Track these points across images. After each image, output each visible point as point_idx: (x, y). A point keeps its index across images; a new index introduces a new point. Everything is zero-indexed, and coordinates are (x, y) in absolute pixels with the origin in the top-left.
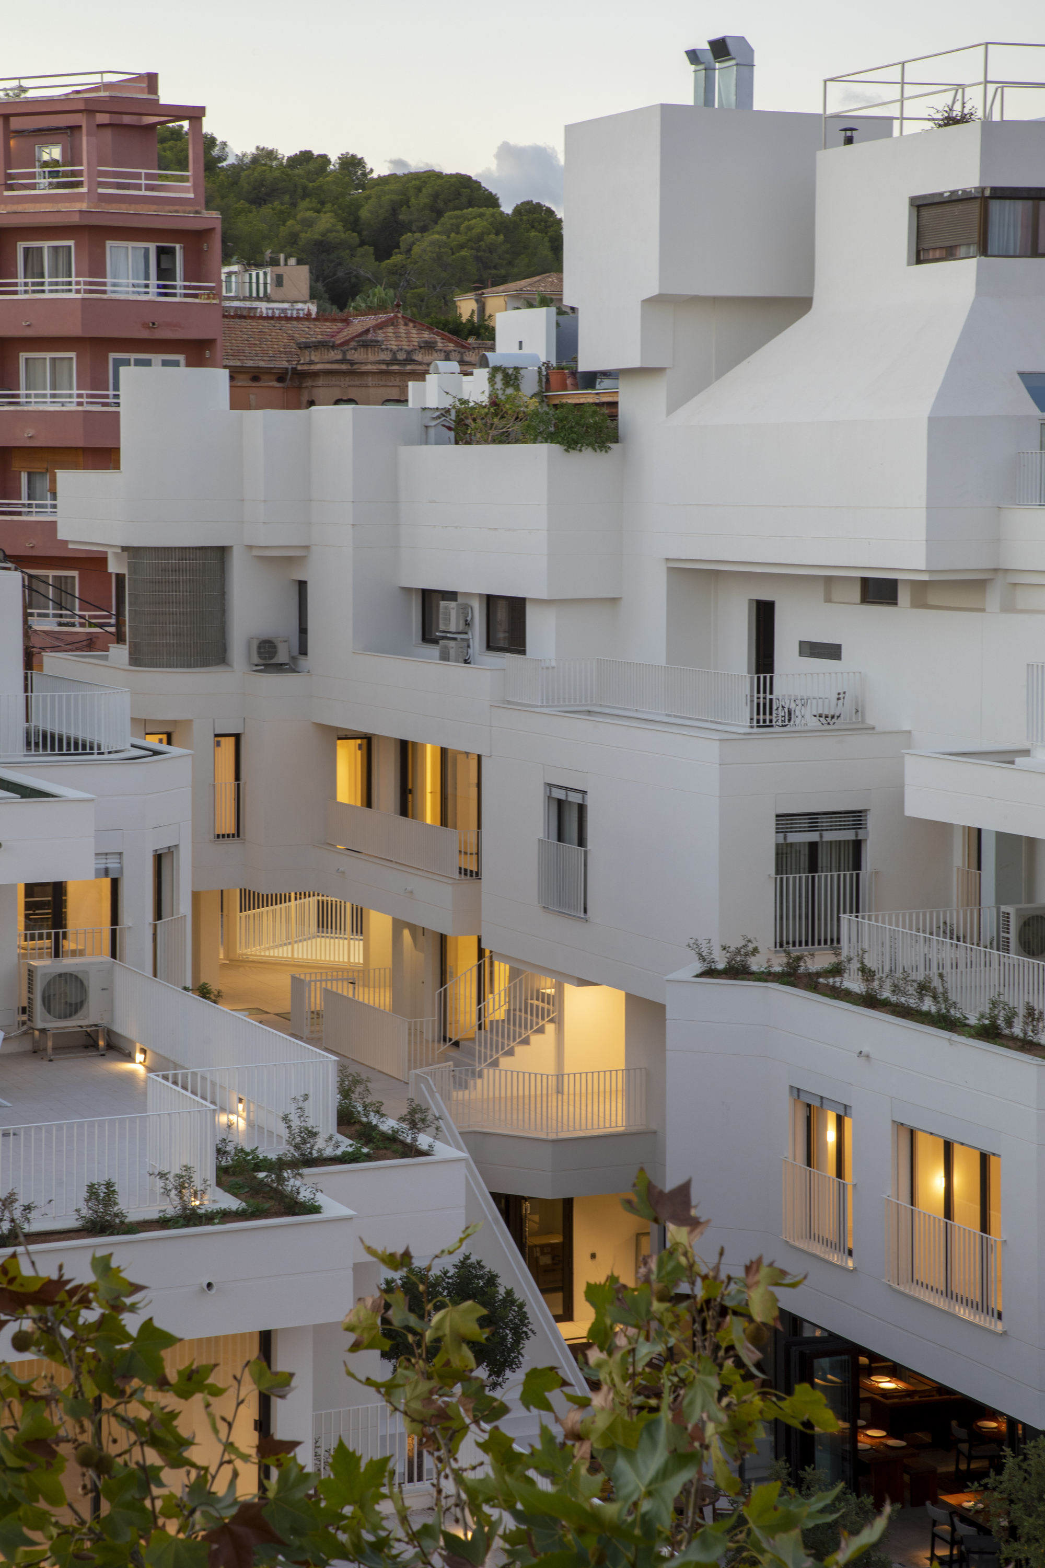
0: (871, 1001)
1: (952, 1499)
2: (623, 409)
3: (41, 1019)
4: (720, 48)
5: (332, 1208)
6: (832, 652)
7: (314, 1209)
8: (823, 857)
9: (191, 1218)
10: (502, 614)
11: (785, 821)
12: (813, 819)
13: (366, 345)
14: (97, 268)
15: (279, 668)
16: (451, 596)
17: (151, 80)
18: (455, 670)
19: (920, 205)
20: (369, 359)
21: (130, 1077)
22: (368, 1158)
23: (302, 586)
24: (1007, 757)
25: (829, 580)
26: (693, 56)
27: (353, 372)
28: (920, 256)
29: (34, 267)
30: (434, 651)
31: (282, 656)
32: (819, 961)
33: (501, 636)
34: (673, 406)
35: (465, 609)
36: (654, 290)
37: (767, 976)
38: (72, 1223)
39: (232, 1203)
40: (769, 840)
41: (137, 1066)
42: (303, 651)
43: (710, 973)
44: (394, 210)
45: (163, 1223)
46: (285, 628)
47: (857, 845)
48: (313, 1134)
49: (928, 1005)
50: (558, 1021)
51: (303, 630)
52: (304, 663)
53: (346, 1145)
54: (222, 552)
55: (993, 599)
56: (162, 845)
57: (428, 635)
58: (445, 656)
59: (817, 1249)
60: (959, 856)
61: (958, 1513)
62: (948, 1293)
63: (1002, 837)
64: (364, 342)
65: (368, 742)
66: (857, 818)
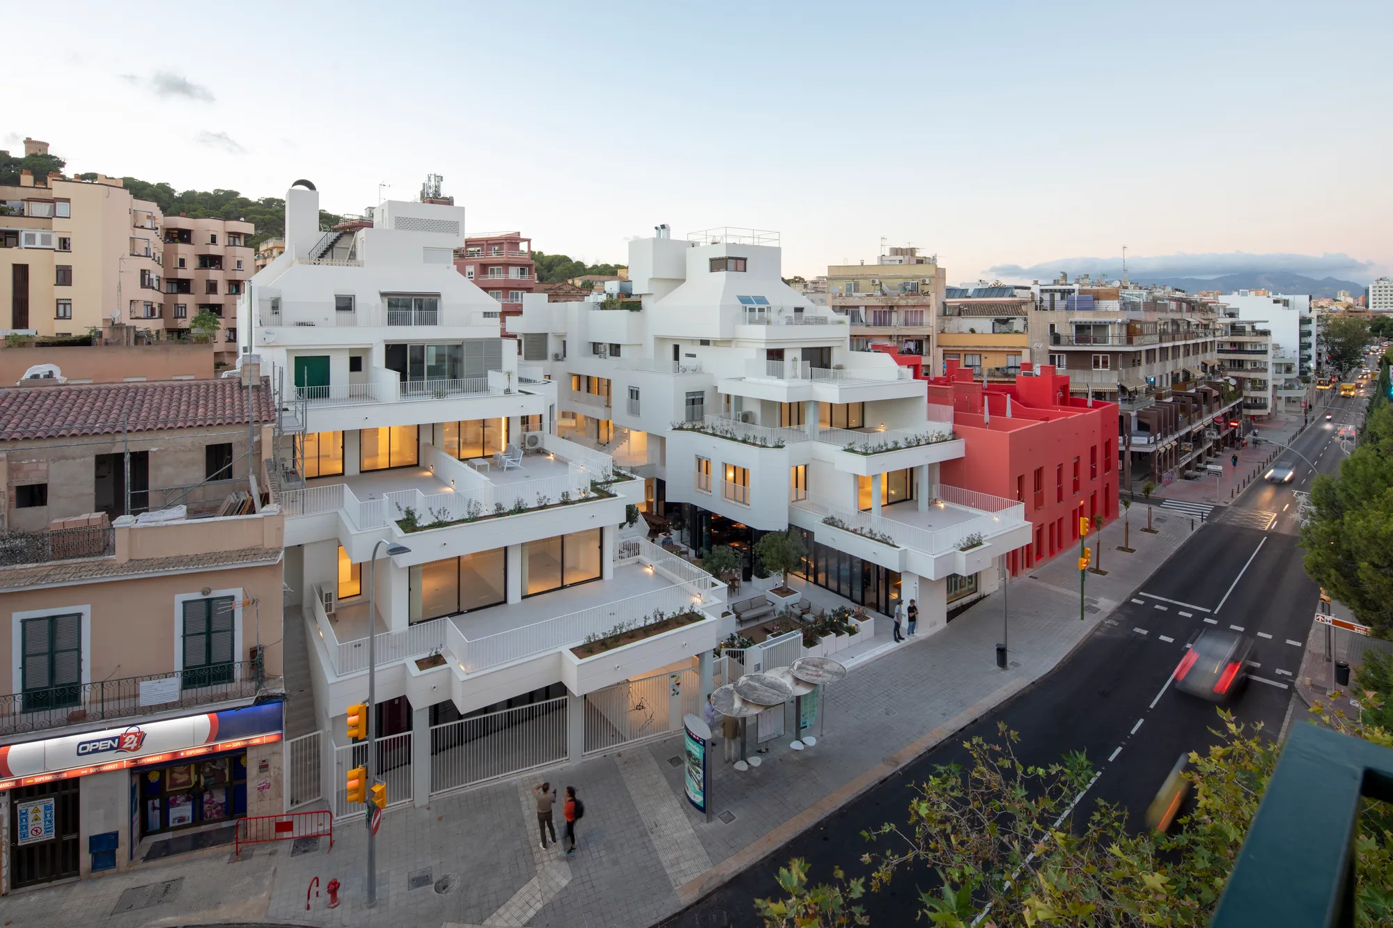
0: (714, 435)
1: (732, 544)
2: (643, 303)
3: (528, 447)
4: (663, 227)
5: (620, 495)
6: (694, 356)
7: (615, 495)
8: (695, 402)
9: (587, 499)
10: (614, 347)
11: (687, 394)
12: (693, 393)
13: (560, 289)
14: (507, 272)
15: (559, 360)
16: (602, 344)
17: (519, 233)
18: (602, 360)
19: (712, 260)
20: (561, 292)
21: (550, 460)
22: (621, 481)
23: (564, 342)
24: (740, 379)
25: (692, 340)
26: (656, 228)
27: (557, 295)
28: (712, 270)
29: (492, 271)
30: (597, 356)
31: (560, 358)
32: (698, 425)
33: (613, 352)
34: (655, 302)
35: (605, 347)
36: (652, 277)
37: (687, 429)
38: (558, 502)
39: (595, 495)
40: (684, 398)
41: (551, 457)
42: (565, 356)
43: (674, 429)
44: (550, 263)
45: (580, 501)
46: (561, 351)
47: (702, 399)
48: (609, 476)
49: (729, 435)
50: (629, 439)
51: (565, 352)
52: (565, 359)
53: (616, 478)
54: (546, 335)
55: (733, 345)
56: (551, 404)
57: (595, 353)
58: (600, 357)
59: (702, 491)
60: (724, 400)
61: (734, 547)
62: (735, 500)
63: (736, 396)
64: (560, 288)
65: (579, 376)
66: (702, 393)
